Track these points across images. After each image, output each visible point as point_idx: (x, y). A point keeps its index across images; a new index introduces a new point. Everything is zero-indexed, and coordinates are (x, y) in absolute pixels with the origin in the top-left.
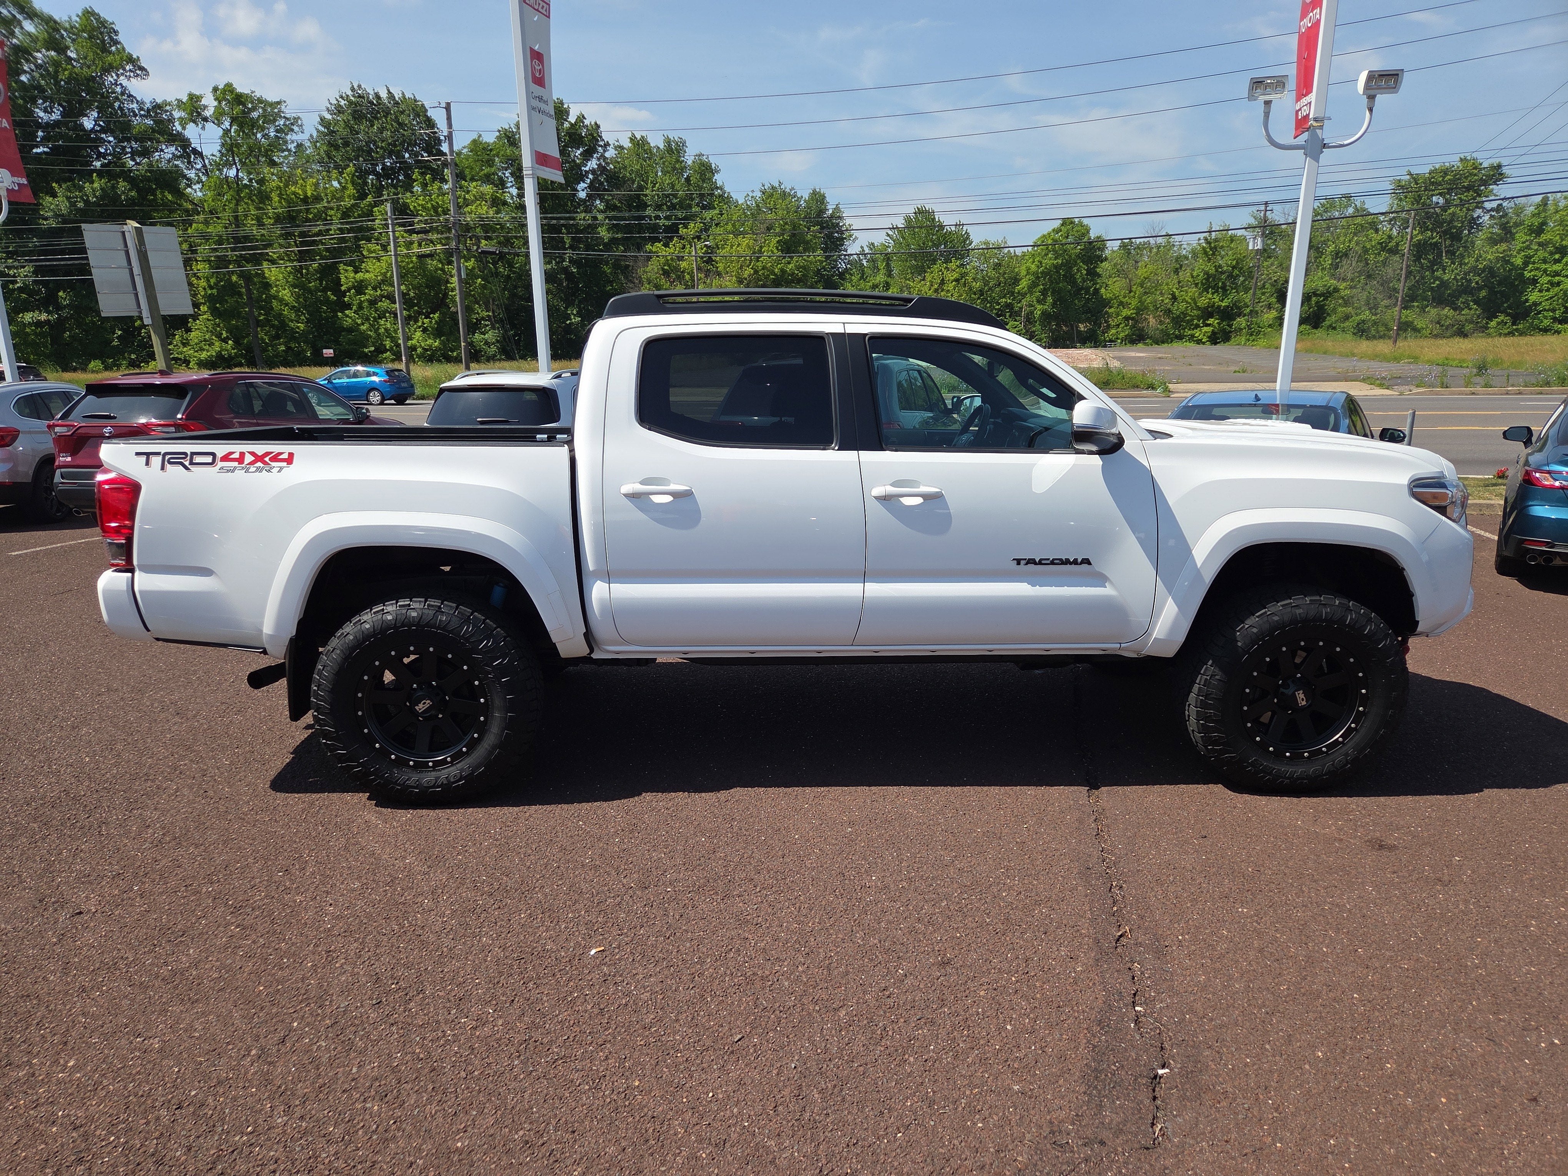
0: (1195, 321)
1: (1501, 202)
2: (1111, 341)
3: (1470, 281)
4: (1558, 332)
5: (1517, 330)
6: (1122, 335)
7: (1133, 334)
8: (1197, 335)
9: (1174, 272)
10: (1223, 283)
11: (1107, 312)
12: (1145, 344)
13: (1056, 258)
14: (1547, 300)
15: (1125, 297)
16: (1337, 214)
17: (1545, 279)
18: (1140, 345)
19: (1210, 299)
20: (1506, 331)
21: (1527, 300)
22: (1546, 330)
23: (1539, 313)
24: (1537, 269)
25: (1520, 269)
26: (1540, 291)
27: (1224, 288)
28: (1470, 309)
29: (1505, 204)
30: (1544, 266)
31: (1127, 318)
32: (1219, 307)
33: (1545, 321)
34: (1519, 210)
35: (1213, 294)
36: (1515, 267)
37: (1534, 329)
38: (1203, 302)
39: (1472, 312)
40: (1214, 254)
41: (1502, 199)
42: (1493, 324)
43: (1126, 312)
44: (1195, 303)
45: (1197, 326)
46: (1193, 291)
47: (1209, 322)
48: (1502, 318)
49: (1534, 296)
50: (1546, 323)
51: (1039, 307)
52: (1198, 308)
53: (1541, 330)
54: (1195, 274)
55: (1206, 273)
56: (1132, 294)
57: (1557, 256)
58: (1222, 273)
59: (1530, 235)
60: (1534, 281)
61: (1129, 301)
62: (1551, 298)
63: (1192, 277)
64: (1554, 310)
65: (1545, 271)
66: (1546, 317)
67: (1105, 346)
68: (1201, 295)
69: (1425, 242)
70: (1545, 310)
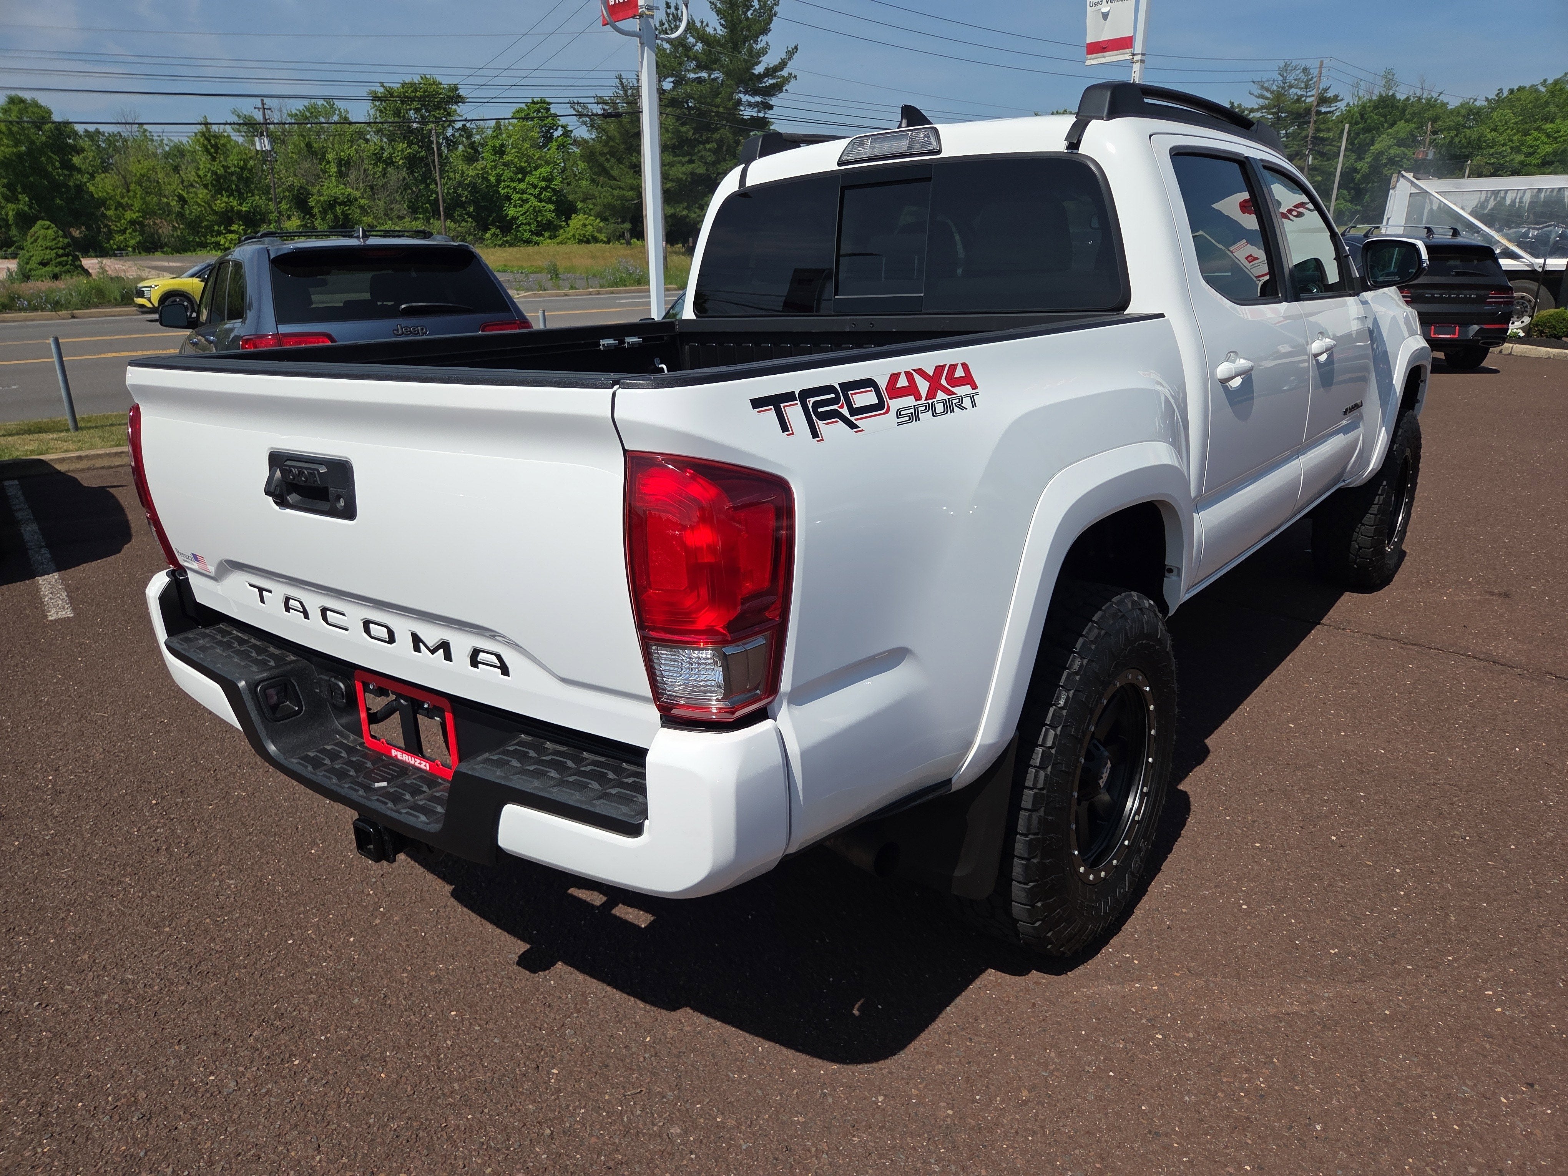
0: (216, 228)
1: (464, 123)
2: (119, 249)
3: (460, 196)
4: (537, 243)
5: (507, 242)
6: (132, 242)
7: (145, 241)
8: (222, 242)
9: (174, 170)
10: (236, 185)
11: (104, 216)
12: (163, 252)
13: (16, 145)
14: (522, 215)
15: (122, 197)
16: (322, 120)
17: (516, 196)
18: (158, 254)
19: (226, 203)
20: (500, 243)
21: (507, 215)
22: (528, 242)
23: (519, 226)
24: (508, 187)
25: (494, 186)
26: (515, 206)
27: (238, 190)
28: (467, 222)
29: (468, 125)
30: (513, 185)
31: (132, 222)
32: (239, 212)
33: (526, 234)
34: (480, 130)
35: (228, 197)
36: (490, 186)
37: (519, 241)
38: (220, 204)
39: (469, 224)
40: (216, 152)
41: (465, 120)
42: (488, 235)
43: (129, 215)
44: (211, 207)
45: (219, 233)
46: (203, 193)
47: (233, 229)
48: (493, 230)
49: (511, 212)
50: (527, 235)
51: (10, 206)
52: (216, 213)
53: (525, 242)
54: (201, 173)
55: (214, 173)
56: (131, 194)
57: (520, 176)
58: (232, 174)
59: (495, 155)
60: (508, 198)
61: (129, 202)
62: (525, 213)
63: (199, 176)
64: (529, 224)
65: (515, 189)
66: (525, 230)
67: (115, 255)
68: (214, 198)
69: (415, 156)
70: (522, 224)
